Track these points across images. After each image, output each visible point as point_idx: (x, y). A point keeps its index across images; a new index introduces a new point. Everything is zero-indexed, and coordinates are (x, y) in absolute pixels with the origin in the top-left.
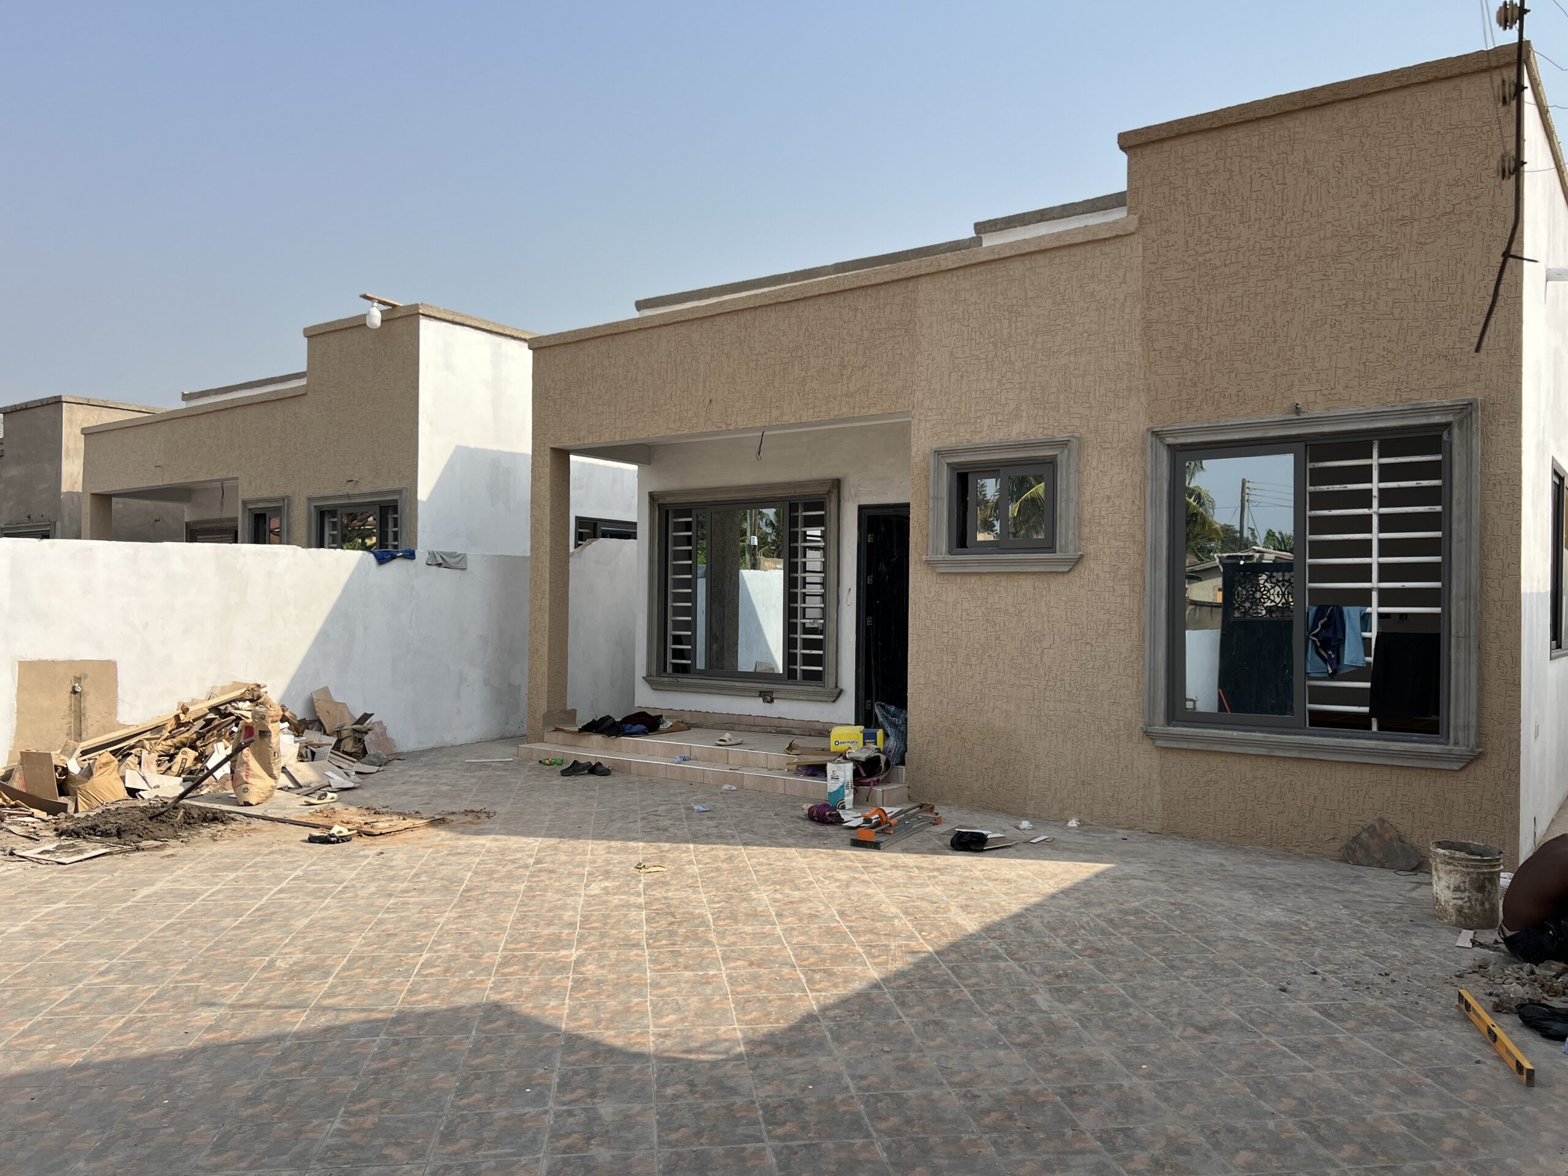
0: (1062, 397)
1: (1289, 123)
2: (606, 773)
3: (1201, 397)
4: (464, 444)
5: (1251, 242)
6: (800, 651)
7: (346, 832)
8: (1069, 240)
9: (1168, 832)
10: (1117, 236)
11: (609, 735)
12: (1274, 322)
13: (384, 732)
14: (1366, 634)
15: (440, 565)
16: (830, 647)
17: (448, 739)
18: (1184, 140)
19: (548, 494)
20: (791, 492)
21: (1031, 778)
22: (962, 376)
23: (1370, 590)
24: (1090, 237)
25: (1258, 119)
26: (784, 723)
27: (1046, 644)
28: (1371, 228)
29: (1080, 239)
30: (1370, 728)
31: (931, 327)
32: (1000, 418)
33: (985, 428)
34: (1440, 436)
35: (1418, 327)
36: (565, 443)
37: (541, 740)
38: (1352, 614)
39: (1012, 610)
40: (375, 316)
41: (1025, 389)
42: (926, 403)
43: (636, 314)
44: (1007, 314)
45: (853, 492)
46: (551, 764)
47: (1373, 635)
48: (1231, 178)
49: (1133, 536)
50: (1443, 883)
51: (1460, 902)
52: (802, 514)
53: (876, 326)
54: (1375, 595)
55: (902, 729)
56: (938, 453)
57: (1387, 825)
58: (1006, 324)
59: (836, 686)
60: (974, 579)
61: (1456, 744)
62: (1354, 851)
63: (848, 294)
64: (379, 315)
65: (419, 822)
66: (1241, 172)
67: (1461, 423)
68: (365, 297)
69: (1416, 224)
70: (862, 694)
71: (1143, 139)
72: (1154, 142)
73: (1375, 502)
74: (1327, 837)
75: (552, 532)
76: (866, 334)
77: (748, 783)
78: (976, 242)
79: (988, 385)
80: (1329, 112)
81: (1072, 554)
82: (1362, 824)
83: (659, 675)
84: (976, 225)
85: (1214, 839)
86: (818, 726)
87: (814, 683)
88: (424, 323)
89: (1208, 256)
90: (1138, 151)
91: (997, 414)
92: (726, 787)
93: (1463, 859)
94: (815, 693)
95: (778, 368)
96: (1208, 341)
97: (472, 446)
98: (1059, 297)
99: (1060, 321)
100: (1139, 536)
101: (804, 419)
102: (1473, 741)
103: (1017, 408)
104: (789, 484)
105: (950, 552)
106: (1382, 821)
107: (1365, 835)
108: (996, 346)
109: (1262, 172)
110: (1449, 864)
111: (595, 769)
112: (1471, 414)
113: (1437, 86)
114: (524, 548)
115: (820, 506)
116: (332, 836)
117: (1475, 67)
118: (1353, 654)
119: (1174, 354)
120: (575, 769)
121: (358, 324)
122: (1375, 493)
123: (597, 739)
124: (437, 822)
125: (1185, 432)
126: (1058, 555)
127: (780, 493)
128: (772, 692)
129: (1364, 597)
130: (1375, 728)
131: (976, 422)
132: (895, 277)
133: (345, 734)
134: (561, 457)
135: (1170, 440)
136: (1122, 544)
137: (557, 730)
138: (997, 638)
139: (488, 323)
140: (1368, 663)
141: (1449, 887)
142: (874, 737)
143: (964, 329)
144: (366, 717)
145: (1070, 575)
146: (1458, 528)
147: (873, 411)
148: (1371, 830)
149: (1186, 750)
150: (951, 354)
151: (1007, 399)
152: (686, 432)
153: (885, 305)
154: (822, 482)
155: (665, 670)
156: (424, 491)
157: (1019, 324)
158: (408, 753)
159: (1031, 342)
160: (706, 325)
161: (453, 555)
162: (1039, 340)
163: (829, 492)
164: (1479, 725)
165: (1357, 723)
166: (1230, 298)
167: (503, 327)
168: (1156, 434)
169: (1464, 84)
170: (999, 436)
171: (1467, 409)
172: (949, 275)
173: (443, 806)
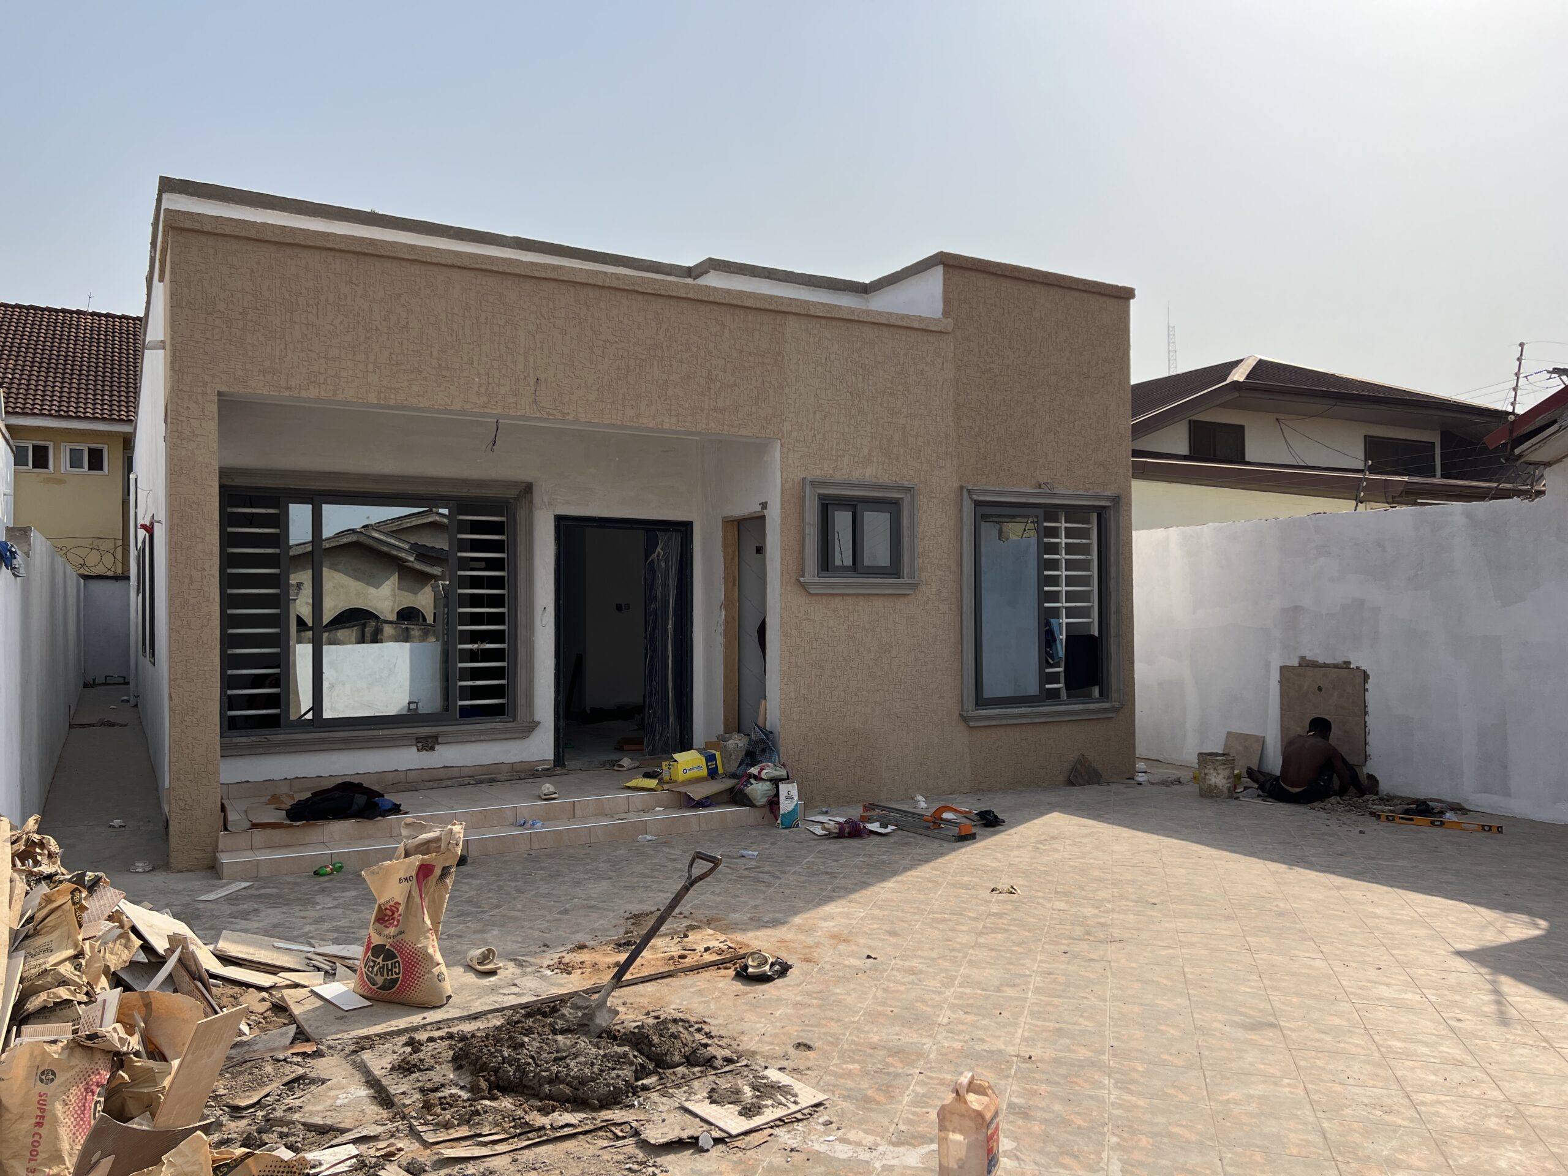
0: (902, 450)
5: (1015, 364)
10: (941, 332)
14: (1061, 637)
16: (517, 674)
21: (883, 768)
22: (825, 416)
23: (1061, 608)
24: (923, 326)
27: (894, 653)
28: (1071, 375)
29: (916, 325)
30: (1063, 697)
31: (797, 363)
32: (856, 460)
33: (845, 466)
38: (1054, 623)
39: (867, 626)
41: (875, 438)
42: (794, 434)
44: (861, 371)
45: (546, 500)
47: (1064, 637)
53: (745, 348)
54: (1064, 612)
56: (812, 483)
57: (1084, 758)
58: (860, 379)
59: (525, 719)
60: (837, 600)
62: (1076, 777)
66: (1009, 312)
67: (1114, 507)
69: (1089, 380)
70: (561, 724)
73: (1064, 552)
74: (1059, 772)
76: (735, 353)
79: (846, 429)
81: (910, 580)
89: (991, 366)
90: (950, 270)
91: (854, 456)
94: (500, 730)
95: (632, 363)
96: (992, 428)
98: (899, 367)
99: (900, 388)
102: (1121, 698)
103: (869, 454)
104: (461, 480)
105: (816, 575)
106: (1082, 756)
108: (852, 394)
109: (1020, 316)
112: (1119, 503)
113: (1099, 297)
115: (501, 511)
119: (973, 433)
122: (1063, 545)
126: (903, 580)
127: (445, 491)
128: (436, 737)
129: (1059, 613)
131: (836, 460)
132: (768, 307)
135: (975, 497)
136: (943, 573)
138: (857, 651)
140: (1064, 656)
142: (713, 759)
143: (826, 373)
145: (910, 597)
146: (1113, 571)
148: (1077, 762)
149: (986, 726)
150: (816, 394)
151: (861, 444)
153: (754, 329)
155: (226, 727)
157: (870, 382)
159: (879, 400)
162: (885, 399)
163: (515, 496)
165: (1061, 694)
166: (1004, 400)
168: (964, 490)
170: (856, 475)
171: (1116, 499)
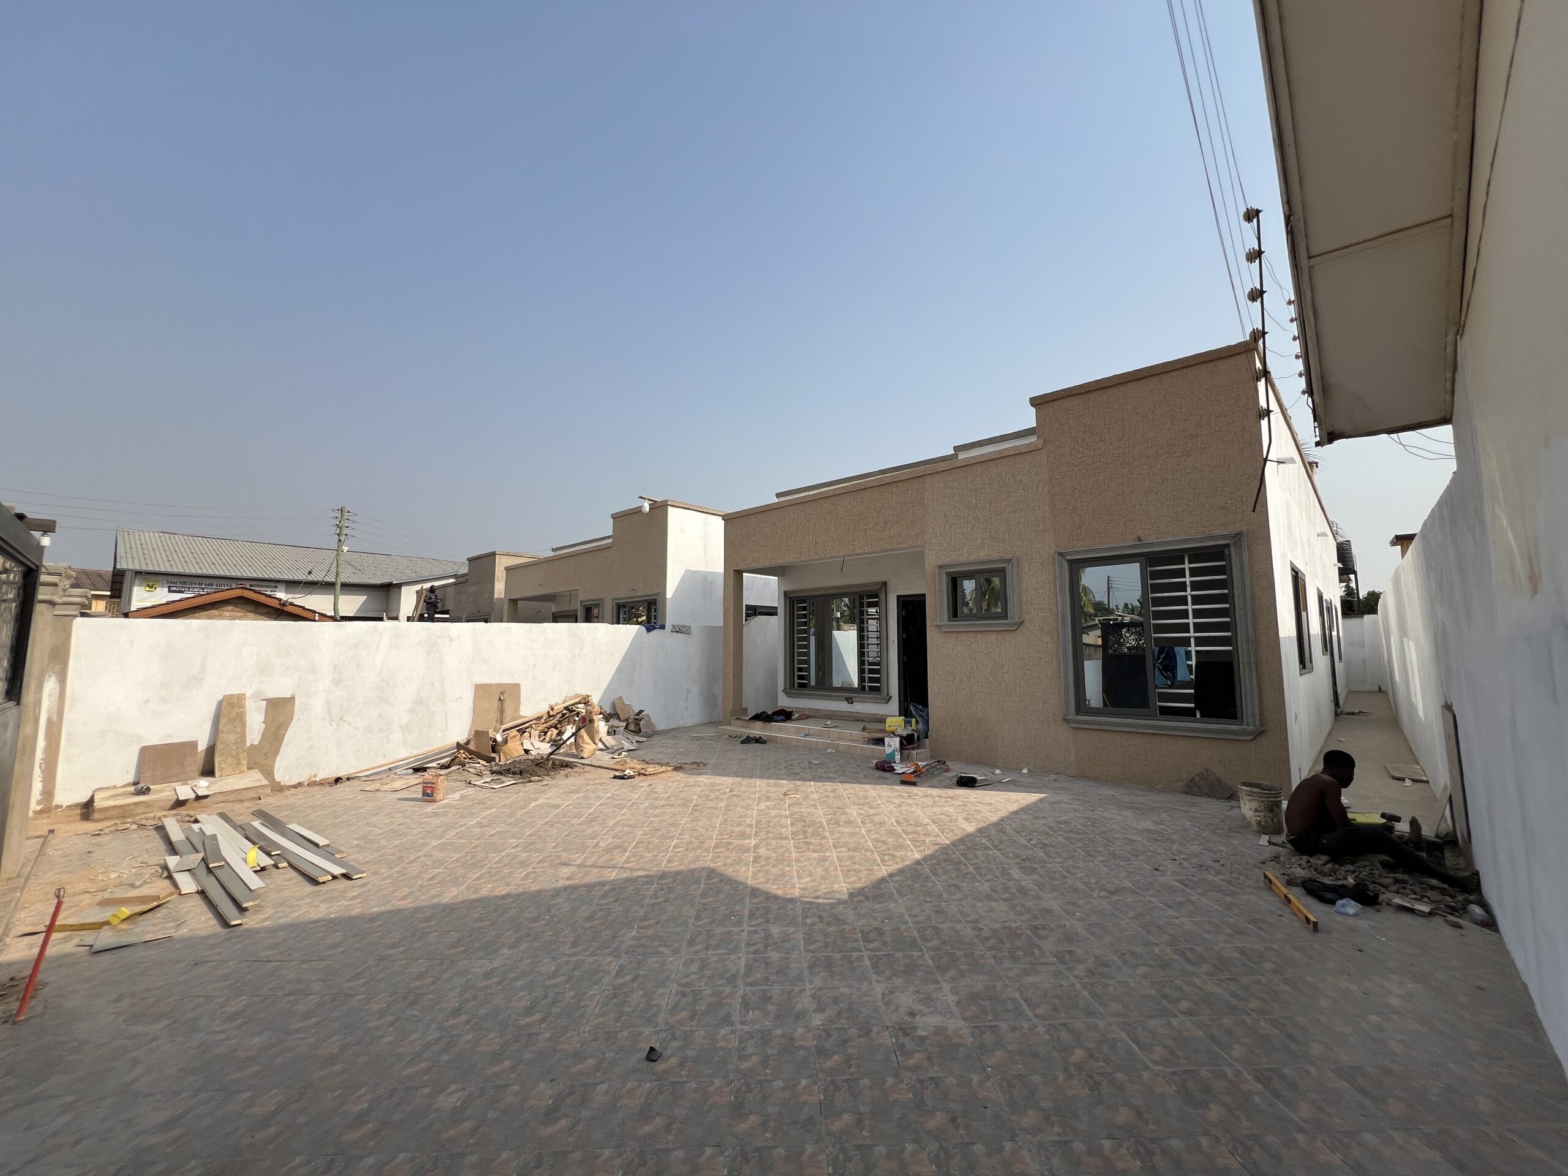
0: (1007, 535)
1: (1123, 388)
2: (764, 742)
3: (1084, 534)
4: (690, 568)
5: (1107, 451)
6: (867, 675)
7: (632, 774)
8: (1006, 454)
9: (1082, 776)
10: (1032, 451)
11: (765, 722)
12: (1123, 493)
13: (650, 720)
14: (1189, 663)
15: (677, 632)
16: (884, 672)
17: (682, 724)
18: (1066, 400)
19: (732, 593)
20: (860, 589)
21: (1000, 745)
22: (951, 526)
23: (1190, 637)
24: (1017, 452)
25: (1106, 387)
26: (860, 715)
27: (1004, 670)
28: (1173, 441)
29: (1012, 453)
30: (1195, 716)
31: (933, 501)
32: (972, 548)
33: (965, 553)
34: (1224, 552)
35: (1205, 493)
36: (741, 567)
37: (730, 724)
38: (1180, 651)
39: (984, 651)
40: (646, 507)
41: (986, 532)
42: (932, 541)
43: (776, 500)
44: (974, 493)
45: (893, 588)
46: (735, 737)
47: (1193, 663)
48: (1093, 418)
49: (1051, 610)
50: (1247, 807)
51: (1259, 818)
52: (866, 600)
53: (904, 501)
54: (1192, 641)
55: (926, 718)
56: (940, 567)
57: (1209, 772)
58: (974, 498)
59: (888, 694)
60: (963, 635)
61: (1248, 725)
62: (1192, 787)
63: (887, 485)
64: (648, 506)
65: (669, 769)
66: (1098, 415)
67: (1235, 544)
68: (641, 497)
69: (1199, 438)
70: (902, 698)
71: (1043, 401)
72: (1049, 402)
73: (1189, 589)
74: (1175, 779)
75: (734, 614)
76: (898, 506)
77: (841, 749)
78: (954, 457)
79: (966, 531)
80: (1144, 382)
81: (1017, 620)
82: (1195, 772)
83: (790, 689)
84: (954, 447)
85: (1107, 780)
86: (878, 717)
87: (875, 693)
88: (670, 509)
89: (1083, 459)
90: (1041, 407)
91: (971, 546)
92: (829, 750)
93: (1258, 793)
94: (877, 699)
95: (851, 525)
96: (1086, 504)
97: (694, 569)
98: (1002, 483)
99: (1003, 496)
100: (1054, 610)
101: (866, 551)
102: (1257, 723)
103: (982, 543)
104: (859, 585)
105: (949, 620)
106: (1207, 770)
107: (1197, 778)
108: (969, 510)
109: (1111, 414)
110: (1250, 795)
111: (758, 740)
112: (1240, 539)
113: (1205, 365)
114: (719, 621)
115: (876, 596)
116: (625, 775)
117: (1227, 354)
118: (1182, 674)
119: (1067, 511)
120: (748, 740)
121: (638, 511)
122: (1188, 583)
123: (759, 724)
124: (677, 769)
125: (1076, 552)
126: (1009, 621)
127: (853, 590)
128: (852, 698)
129: (1186, 642)
130: (1198, 716)
131: (960, 550)
132: (913, 476)
133: (630, 721)
134: (739, 574)
135: (1069, 557)
136: (1045, 614)
137: (738, 719)
138: (978, 667)
139: (702, 508)
140: (1192, 679)
141: (1251, 809)
142: (910, 723)
143: (951, 501)
144: (641, 712)
145: (1016, 632)
146: (1238, 603)
147: (903, 546)
148: (1201, 775)
149: (1088, 729)
150: (945, 515)
151: (976, 538)
152: (804, 559)
153: (908, 490)
154: (877, 583)
155: (794, 686)
156: (669, 594)
157: (981, 498)
158: (662, 731)
159: (988, 507)
160: (813, 504)
161: (684, 626)
162: (992, 506)
163: (880, 589)
164: (1261, 715)
165: (1188, 713)
166: (1097, 480)
167: (710, 509)
168: (1060, 554)
169: (1220, 363)
170: (973, 557)
171: (1238, 537)
172: (941, 474)
173: (680, 760)
